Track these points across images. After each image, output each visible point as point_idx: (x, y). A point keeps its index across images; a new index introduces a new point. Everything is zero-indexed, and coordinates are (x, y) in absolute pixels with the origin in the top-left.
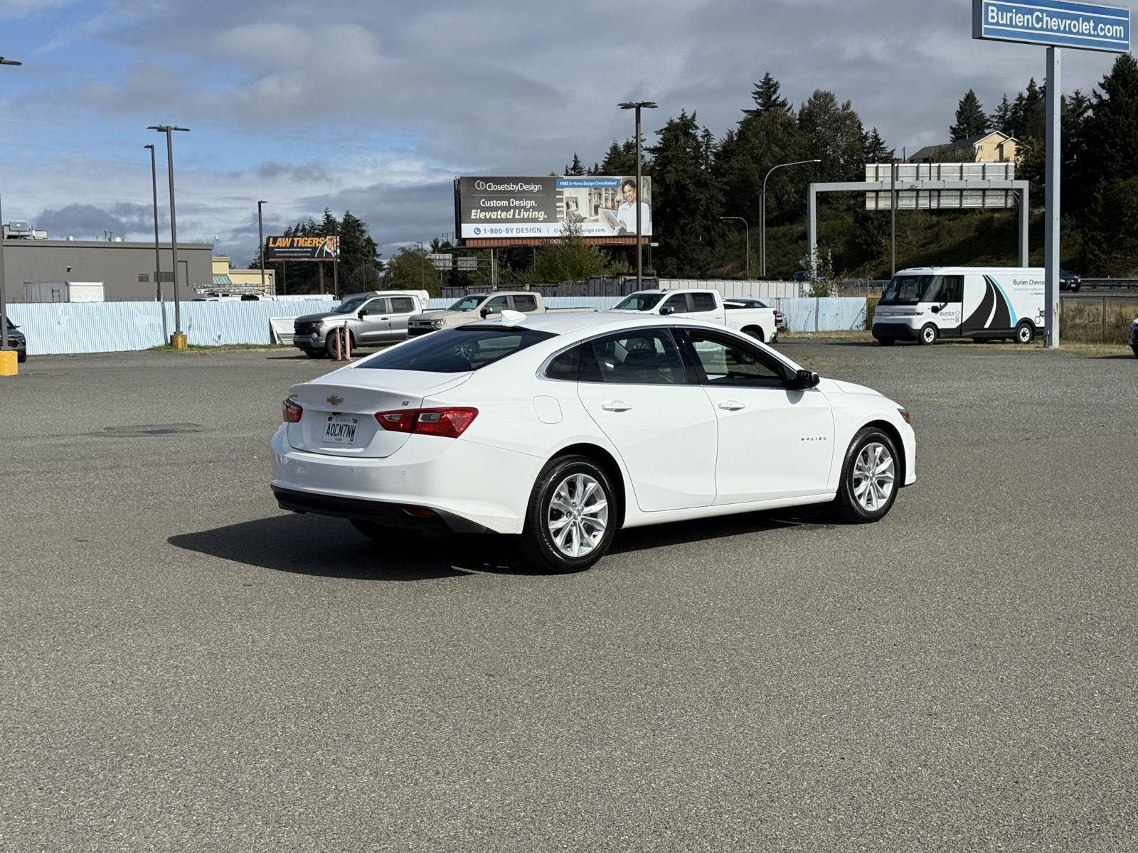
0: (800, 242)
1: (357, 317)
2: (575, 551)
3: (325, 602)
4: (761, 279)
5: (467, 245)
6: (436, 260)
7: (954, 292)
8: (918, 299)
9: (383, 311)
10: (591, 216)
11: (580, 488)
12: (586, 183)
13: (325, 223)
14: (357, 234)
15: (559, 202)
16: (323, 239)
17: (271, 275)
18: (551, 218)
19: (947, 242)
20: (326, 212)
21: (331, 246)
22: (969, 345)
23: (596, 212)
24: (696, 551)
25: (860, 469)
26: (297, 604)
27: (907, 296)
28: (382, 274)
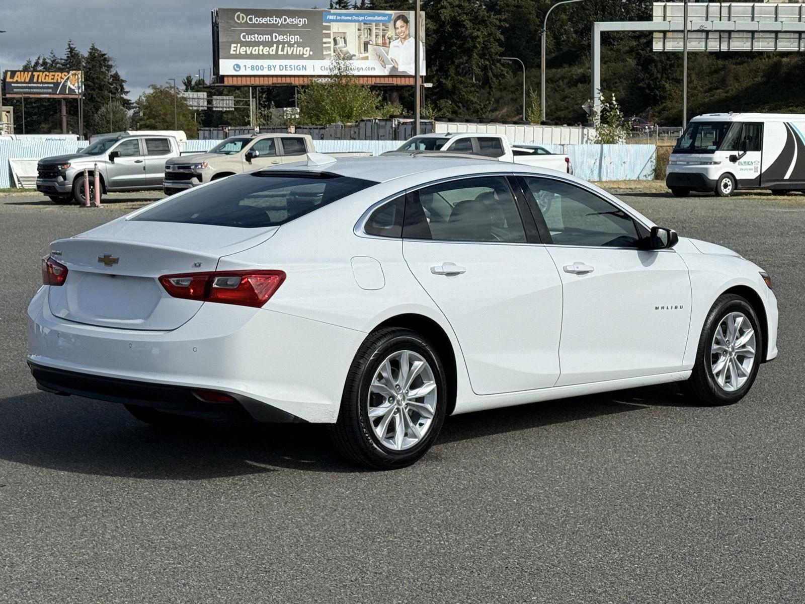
0: (580, 85)
1: (107, 159)
2: (399, 443)
3: (98, 509)
4: (543, 123)
5: (226, 83)
6: (189, 98)
7: (754, 140)
8: (715, 147)
9: (136, 153)
10: (361, 53)
11: (405, 368)
12: (356, 18)
13: (68, 57)
14: (104, 69)
15: (326, 37)
16: (66, 74)
17: (8, 112)
18: (318, 55)
19: (734, 87)
20: (69, 45)
21: (74, 83)
22: (769, 197)
23: (366, 49)
24: (535, 441)
25: (718, 343)
26: (64, 512)
27: (704, 145)
28: (130, 113)
